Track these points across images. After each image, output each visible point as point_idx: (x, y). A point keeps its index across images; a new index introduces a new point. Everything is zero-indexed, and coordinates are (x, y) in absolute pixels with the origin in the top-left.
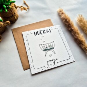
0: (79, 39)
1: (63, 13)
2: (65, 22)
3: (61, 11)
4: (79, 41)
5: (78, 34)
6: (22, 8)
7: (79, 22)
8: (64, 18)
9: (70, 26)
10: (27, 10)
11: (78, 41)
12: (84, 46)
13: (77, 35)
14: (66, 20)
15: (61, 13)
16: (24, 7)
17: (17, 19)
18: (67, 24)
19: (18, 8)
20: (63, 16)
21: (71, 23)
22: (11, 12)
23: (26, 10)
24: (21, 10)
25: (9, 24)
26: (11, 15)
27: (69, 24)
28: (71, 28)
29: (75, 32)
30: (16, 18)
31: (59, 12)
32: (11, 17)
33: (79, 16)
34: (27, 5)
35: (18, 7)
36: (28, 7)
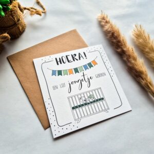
0: (137, 67)
1: (107, 22)
2: (110, 38)
3: (103, 19)
4: (136, 71)
5: (135, 59)
6: (33, 11)
7: (135, 39)
8: (109, 29)
9: (120, 44)
10: (43, 14)
11: (134, 71)
12: (145, 81)
13: (133, 62)
14: (113, 34)
15: (105, 21)
16: (35, 10)
17: (24, 31)
18: (114, 41)
19: (25, 11)
20: (107, 27)
21: (121, 39)
22: (11, 17)
23: (40, 15)
24: (31, 14)
25: (8, 40)
26: (11, 23)
27: (119, 41)
28: (122, 48)
29: (129, 56)
30: (21, 28)
31: (100, 20)
32: (12, 26)
33: (136, 26)
34: (42, 7)
35: (25, 9)
36: (44, 9)
